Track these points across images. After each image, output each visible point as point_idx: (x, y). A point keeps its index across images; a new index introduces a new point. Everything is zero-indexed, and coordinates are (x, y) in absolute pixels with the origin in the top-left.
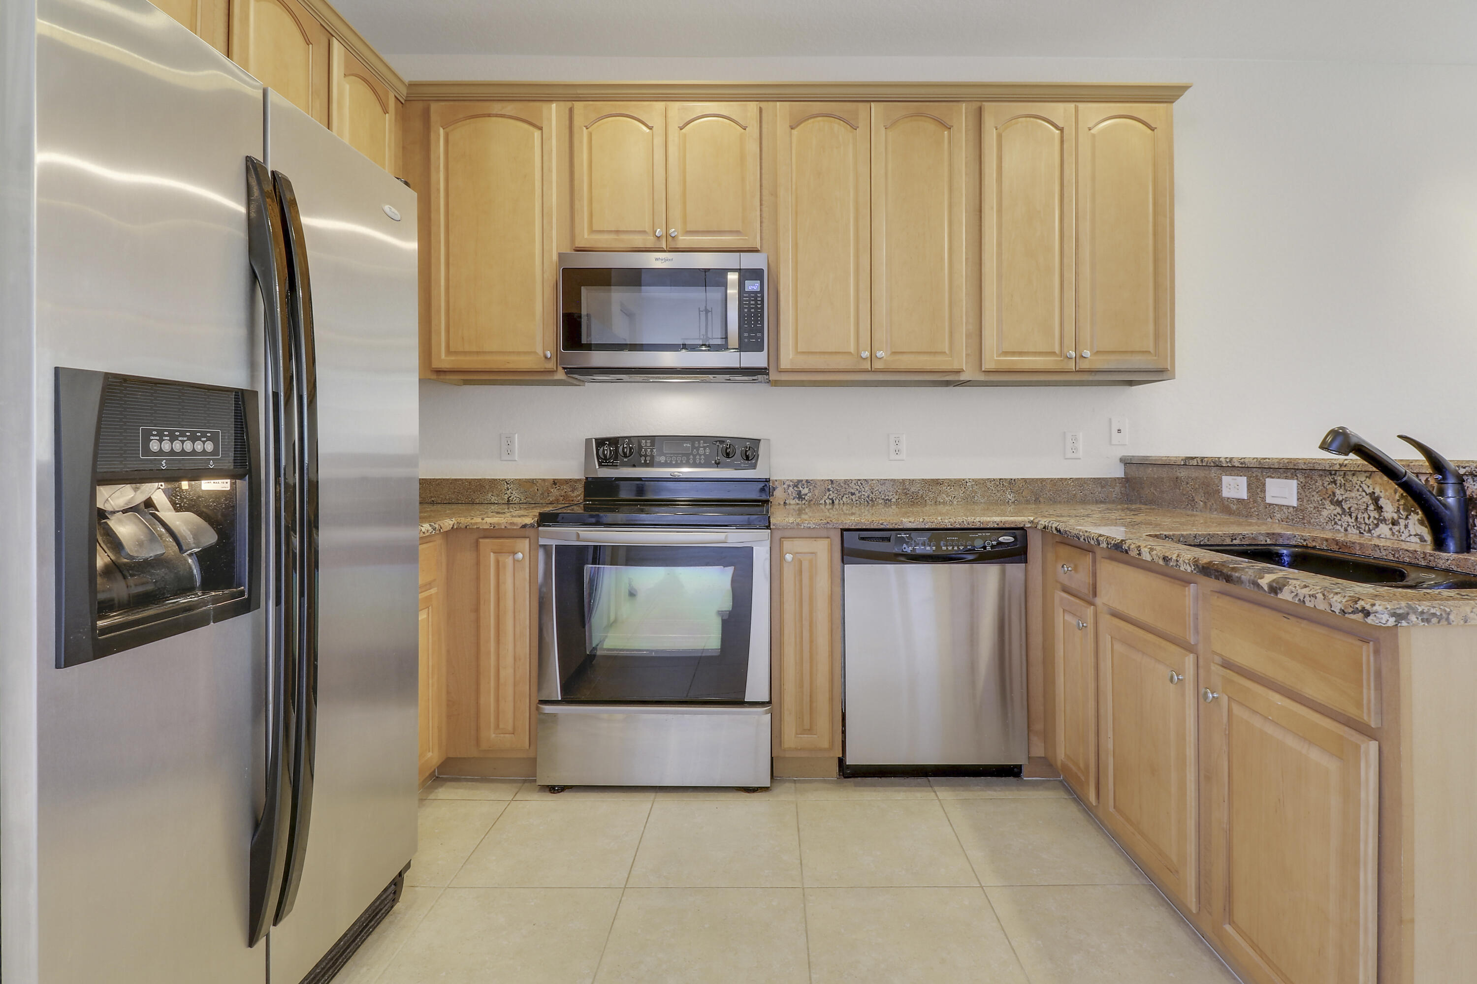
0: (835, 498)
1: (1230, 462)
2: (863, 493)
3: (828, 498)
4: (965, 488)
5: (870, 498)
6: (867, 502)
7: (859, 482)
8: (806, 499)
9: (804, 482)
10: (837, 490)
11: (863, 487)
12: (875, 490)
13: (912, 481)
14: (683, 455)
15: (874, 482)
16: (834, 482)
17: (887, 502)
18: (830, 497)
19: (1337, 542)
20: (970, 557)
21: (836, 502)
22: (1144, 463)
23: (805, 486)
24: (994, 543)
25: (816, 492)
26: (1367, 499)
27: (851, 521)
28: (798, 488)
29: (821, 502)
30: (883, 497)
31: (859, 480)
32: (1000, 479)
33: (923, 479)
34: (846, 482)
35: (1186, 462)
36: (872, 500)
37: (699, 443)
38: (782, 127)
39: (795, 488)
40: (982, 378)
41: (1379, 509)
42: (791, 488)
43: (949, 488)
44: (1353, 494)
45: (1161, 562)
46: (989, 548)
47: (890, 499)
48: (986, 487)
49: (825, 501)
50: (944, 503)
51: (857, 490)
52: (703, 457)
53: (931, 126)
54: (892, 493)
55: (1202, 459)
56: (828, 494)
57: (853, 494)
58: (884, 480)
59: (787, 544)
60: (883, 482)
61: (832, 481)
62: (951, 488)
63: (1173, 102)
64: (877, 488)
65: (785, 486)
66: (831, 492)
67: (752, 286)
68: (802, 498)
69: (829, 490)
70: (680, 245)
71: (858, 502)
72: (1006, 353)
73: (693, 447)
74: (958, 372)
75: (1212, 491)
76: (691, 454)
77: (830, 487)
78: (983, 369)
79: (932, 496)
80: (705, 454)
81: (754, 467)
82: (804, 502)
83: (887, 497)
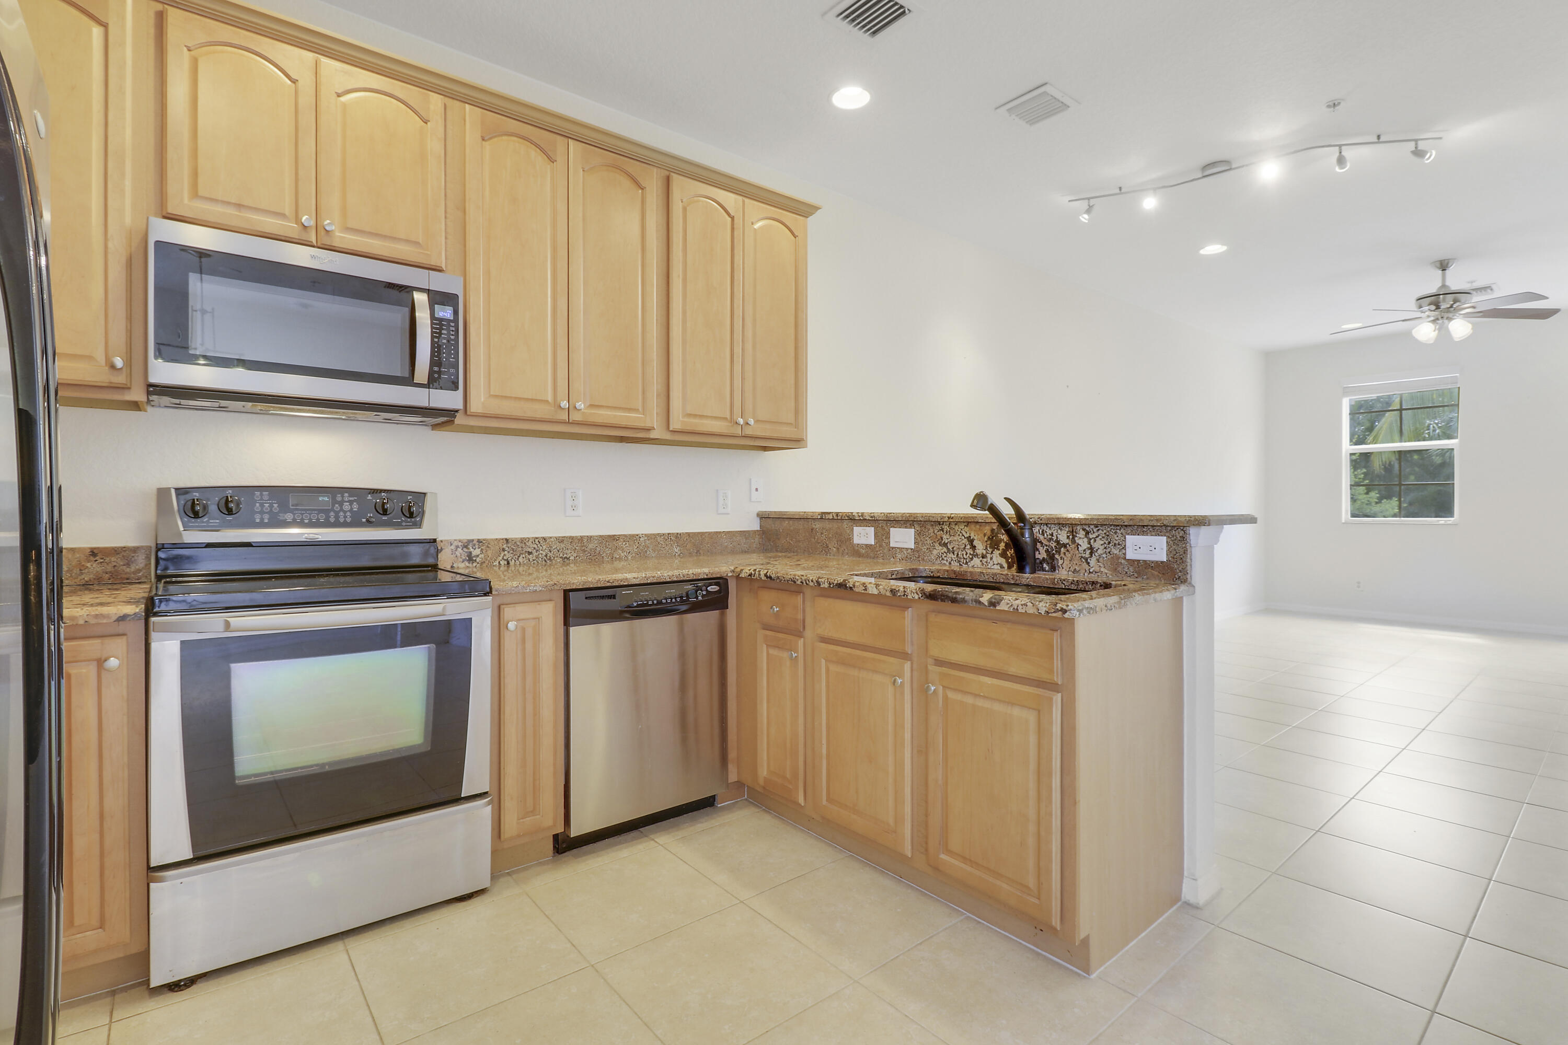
0: (510, 558)
1: (862, 516)
2: (541, 552)
3: (503, 559)
4: (638, 543)
5: (548, 557)
6: (545, 561)
7: (537, 540)
8: (478, 561)
9: (475, 542)
10: (513, 549)
11: (541, 546)
12: (553, 548)
13: (590, 538)
14: (320, 511)
15: (552, 540)
16: (510, 541)
17: (566, 560)
18: (505, 558)
19: (955, 572)
20: (684, 608)
21: (512, 563)
22: (781, 517)
23: (477, 546)
24: (704, 593)
25: (490, 553)
26: (965, 541)
27: (577, 581)
28: (468, 549)
29: (495, 564)
30: (561, 555)
31: (537, 538)
32: (668, 534)
33: (600, 536)
34: (523, 540)
35: (823, 516)
36: (550, 559)
37: (343, 497)
38: (472, 135)
39: (465, 549)
40: (668, 436)
41: (973, 547)
42: (459, 550)
43: (624, 543)
44: (955, 538)
45: (888, 594)
46: (700, 598)
47: (568, 557)
48: (657, 541)
49: (499, 562)
50: (620, 559)
51: (535, 548)
52: (348, 514)
53: (627, 183)
54: (570, 551)
55: (837, 514)
56: (502, 555)
57: (530, 553)
58: (562, 537)
59: (508, 612)
60: (561, 540)
61: (507, 540)
62: (626, 544)
63: (807, 217)
64: (555, 547)
65: (453, 547)
66: (506, 552)
67: (445, 313)
68: (472, 560)
69: (504, 550)
70: (337, 243)
71: (535, 561)
72: (690, 415)
73: (334, 502)
74: (648, 430)
75: (845, 541)
76: (332, 510)
77: (504, 546)
78: (671, 429)
79: (608, 552)
80: (351, 511)
81: (418, 525)
82: (474, 564)
83: (565, 556)
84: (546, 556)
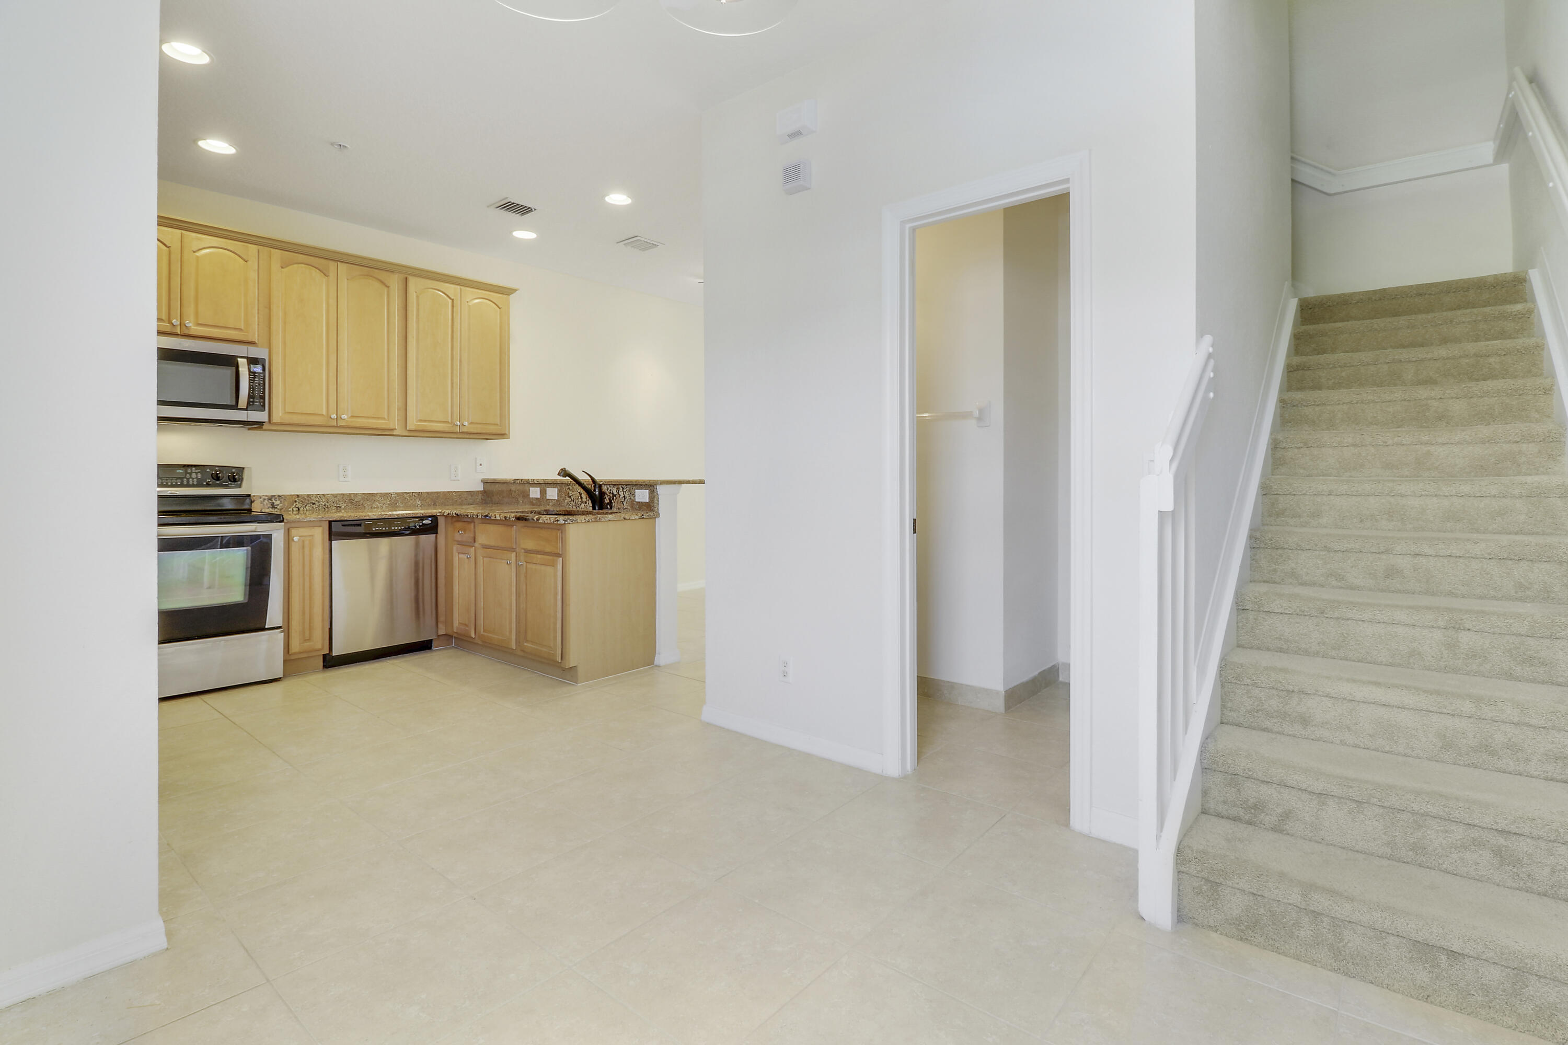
0: (300, 506)
2: (321, 503)
3: (295, 507)
4: (391, 498)
6: (325, 508)
7: (318, 496)
8: (278, 507)
9: (276, 497)
10: (302, 501)
11: (321, 500)
12: (330, 501)
13: (355, 496)
14: (178, 478)
15: (329, 496)
16: (300, 496)
18: (297, 506)
20: (408, 532)
21: (301, 509)
22: (495, 482)
23: (277, 499)
24: (421, 524)
25: (286, 503)
26: (578, 494)
27: (337, 516)
28: (272, 500)
29: (290, 509)
30: (335, 505)
32: (412, 492)
33: (365, 493)
34: (308, 496)
35: (515, 482)
36: (327, 507)
37: (192, 470)
38: (275, 266)
39: (269, 500)
40: (406, 433)
42: (266, 501)
44: (574, 493)
46: (418, 527)
47: (340, 506)
49: (293, 509)
50: (377, 508)
51: (317, 501)
52: (195, 480)
53: (377, 285)
54: (341, 503)
55: (522, 480)
56: (293, 503)
57: (314, 504)
58: (338, 494)
59: (293, 532)
60: (335, 496)
61: (298, 495)
62: (380, 499)
64: (332, 499)
65: (261, 500)
66: (297, 503)
67: (256, 368)
68: (273, 506)
69: (296, 502)
70: (192, 333)
71: (317, 508)
72: (420, 421)
73: (186, 473)
74: (392, 429)
75: (525, 495)
76: (185, 477)
77: (296, 499)
78: (407, 429)
79: (368, 504)
80: (197, 478)
81: (239, 486)
83: (338, 505)
84: (325, 505)
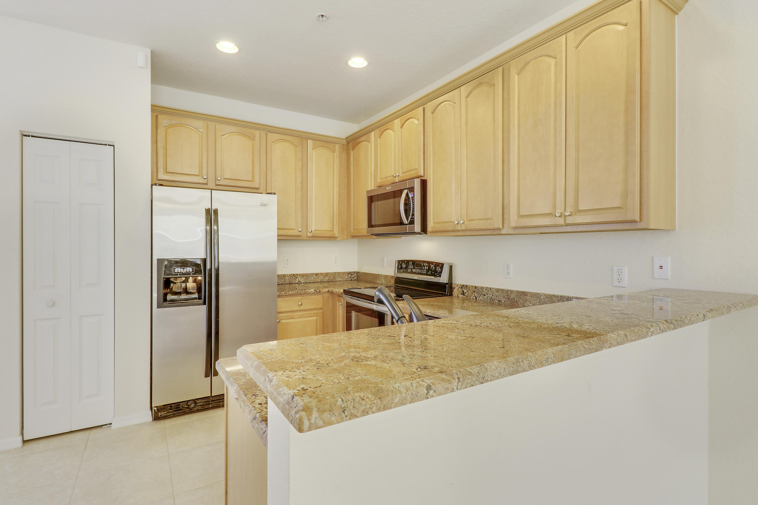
0: (477, 296)
2: (489, 295)
3: (474, 296)
4: (540, 299)
5: (492, 299)
6: (491, 301)
8: (466, 295)
10: (478, 292)
11: (489, 292)
12: (494, 294)
13: (512, 291)
15: (494, 290)
16: (477, 288)
17: (500, 302)
21: (478, 299)
23: (465, 288)
25: (470, 292)
28: (463, 289)
29: (471, 298)
30: (498, 299)
31: (487, 288)
32: (561, 296)
33: (517, 291)
34: (482, 288)
36: (493, 300)
39: (461, 289)
43: (531, 298)
47: (501, 300)
48: (553, 300)
49: (473, 297)
51: (486, 293)
52: (425, 270)
54: (501, 297)
56: (474, 294)
57: (484, 295)
58: (498, 289)
60: (498, 290)
62: (532, 298)
64: (495, 294)
65: (458, 287)
66: (475, 293)
68: (464, 294)
71: (486, 300)
73: (424, 266)
76: (422, 269)
77: (475, 290)
79: (521, 302)
82: (465, 296)
83: (499, 299)
84: (491, 298)
